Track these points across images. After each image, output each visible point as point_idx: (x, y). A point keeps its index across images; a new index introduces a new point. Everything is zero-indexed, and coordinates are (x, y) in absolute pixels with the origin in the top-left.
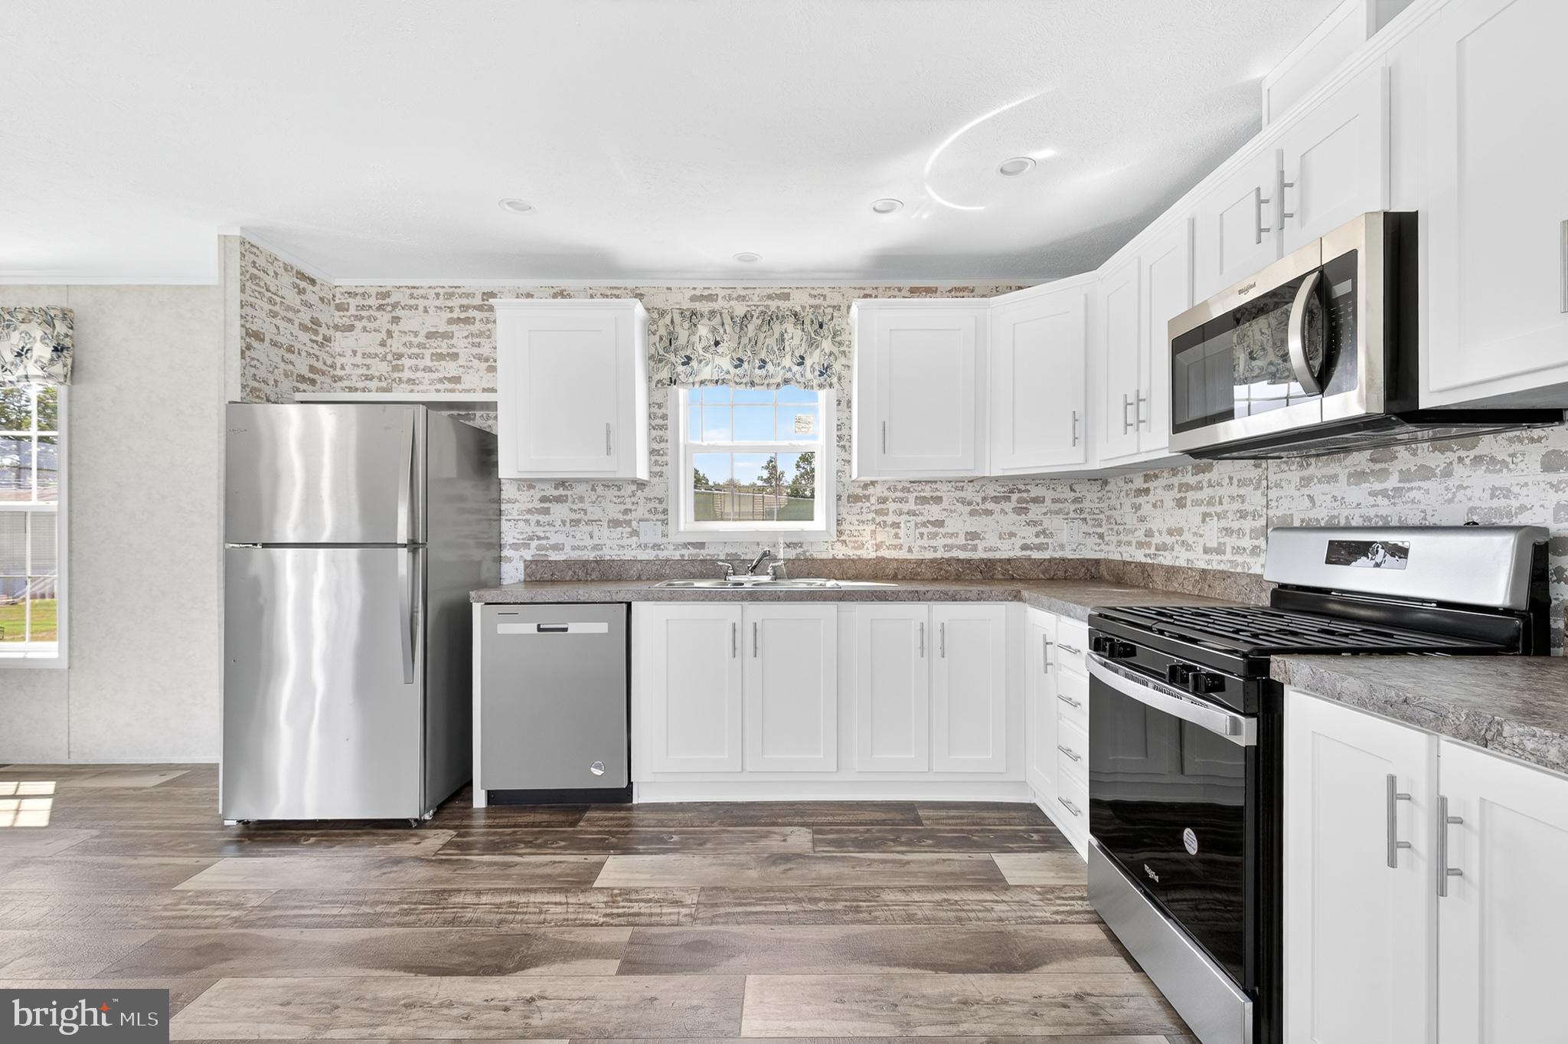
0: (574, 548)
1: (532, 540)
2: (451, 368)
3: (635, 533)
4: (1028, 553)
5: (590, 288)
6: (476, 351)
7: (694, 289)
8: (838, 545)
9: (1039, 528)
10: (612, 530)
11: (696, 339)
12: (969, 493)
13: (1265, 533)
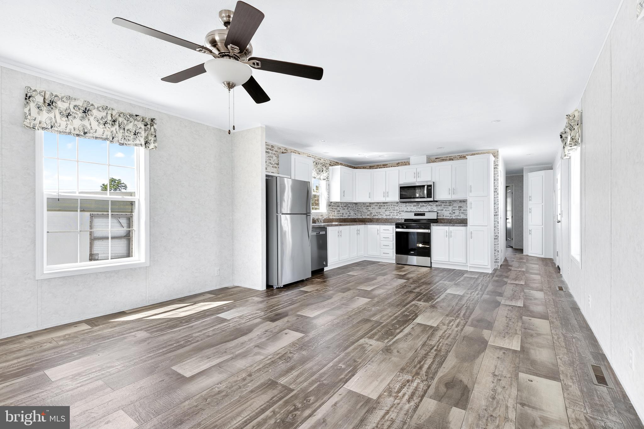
13: (399, 213)
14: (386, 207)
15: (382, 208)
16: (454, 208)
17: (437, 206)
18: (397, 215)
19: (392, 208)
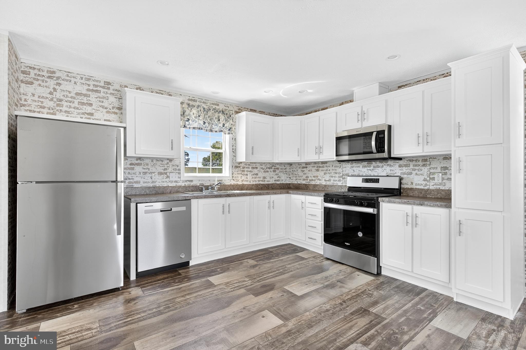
0: (144, 183)
1: (127, 180)
2: (89, 109)
3: (168, 177)
4: (276, 182)
5: (152, 89)
6: (101, 104)
7: (189, 97)
8: (232, 181)
9: (278, 176)
10: (159, 176)
11: (192, 113)
12: (263, 167)
13: (342, 177)
14: (325, 168)
15: (320, 170)
16: (432, 171)
17: (400, 166)
18: (339, 181)
19: (333, 170)
